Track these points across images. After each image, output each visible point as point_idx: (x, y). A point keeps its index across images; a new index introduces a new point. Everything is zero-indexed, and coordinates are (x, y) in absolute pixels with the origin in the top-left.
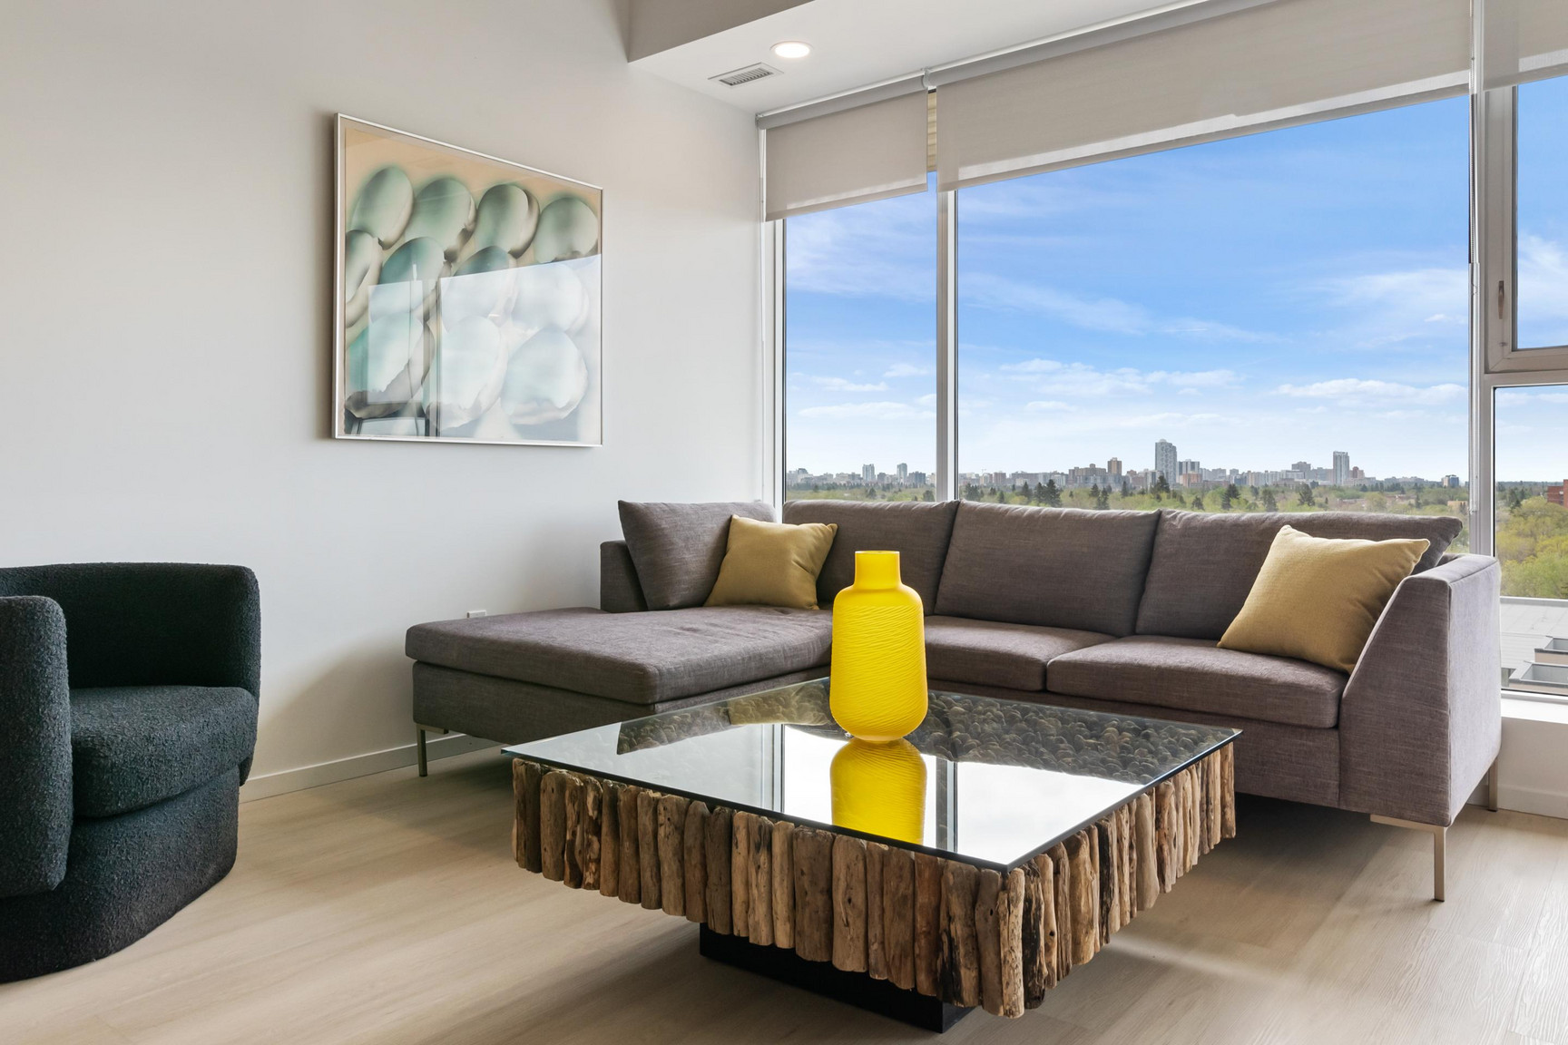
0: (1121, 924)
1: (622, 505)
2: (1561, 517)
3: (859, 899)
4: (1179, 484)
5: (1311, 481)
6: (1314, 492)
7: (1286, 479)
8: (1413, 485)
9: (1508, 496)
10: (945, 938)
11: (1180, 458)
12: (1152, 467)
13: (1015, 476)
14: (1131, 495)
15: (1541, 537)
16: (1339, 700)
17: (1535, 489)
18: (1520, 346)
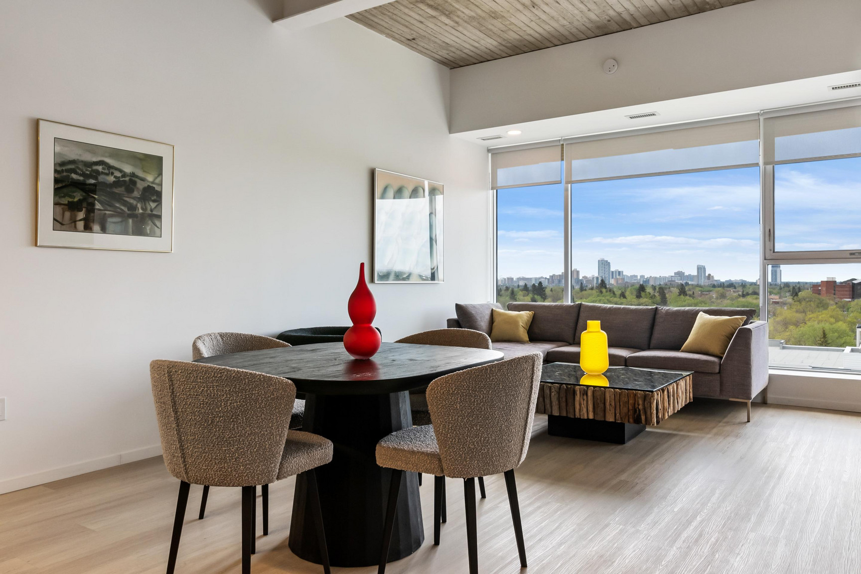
0: (668, 416)
1: (457, 305)
2: (819, 301)
3: (613, 404)
4: (611, 284)
5: (685, 282)
6: (687, 288)
7: (671, 281)
8: (741, 284)
9: (791, 290)
10: (637, 409)
11: (613, 269)
12: (596, 275)
13: (519, 279)
14: (585, 290)
15: (809, 312)
16: (720, 364)
17: (806, 286)
18: (776, 251)
